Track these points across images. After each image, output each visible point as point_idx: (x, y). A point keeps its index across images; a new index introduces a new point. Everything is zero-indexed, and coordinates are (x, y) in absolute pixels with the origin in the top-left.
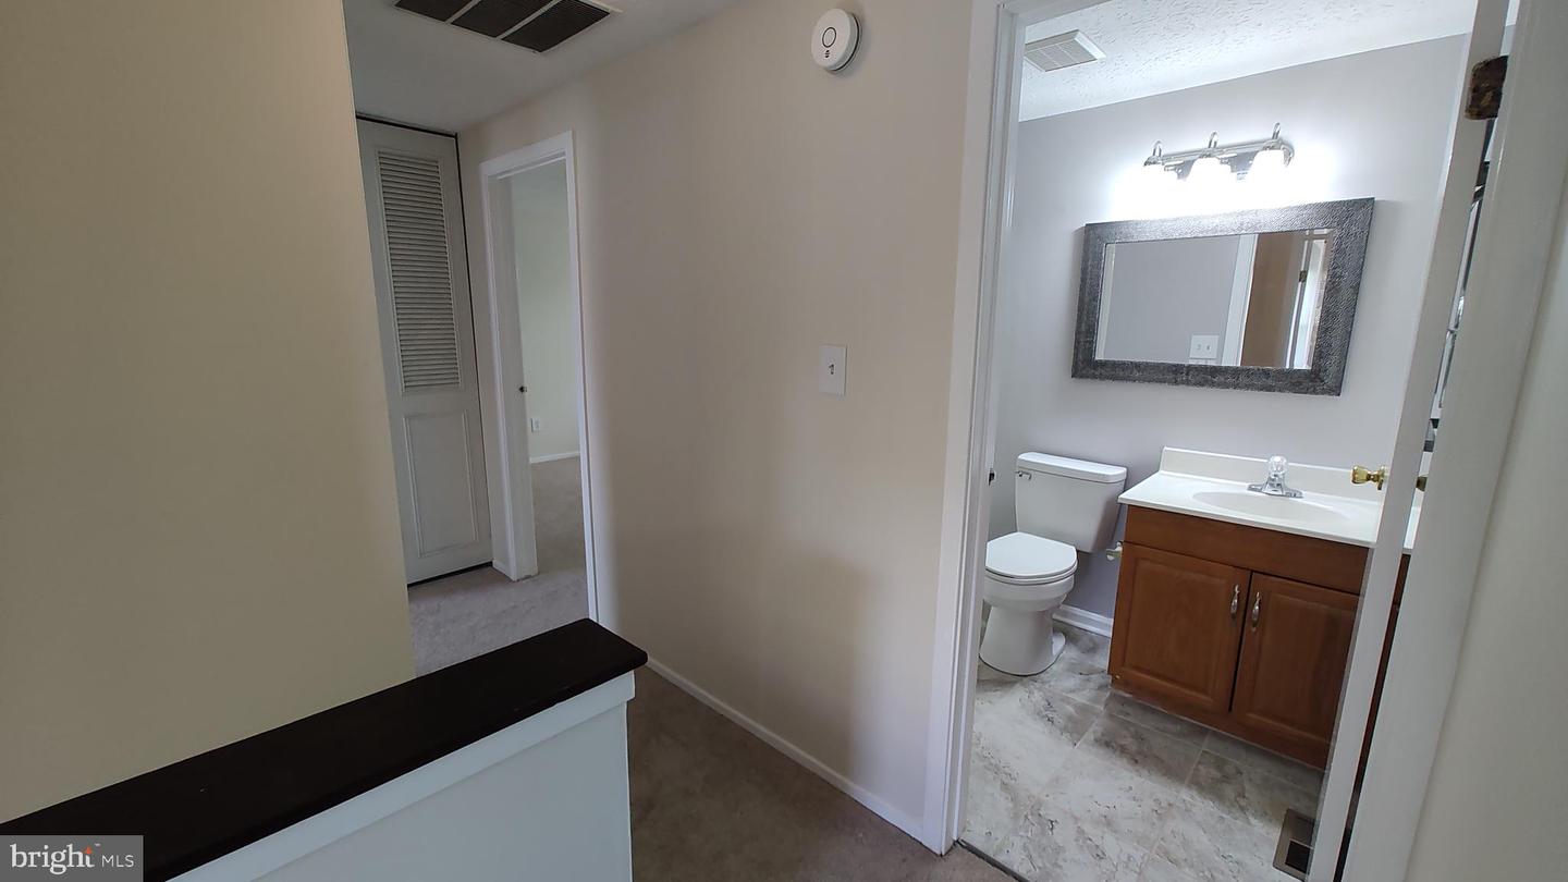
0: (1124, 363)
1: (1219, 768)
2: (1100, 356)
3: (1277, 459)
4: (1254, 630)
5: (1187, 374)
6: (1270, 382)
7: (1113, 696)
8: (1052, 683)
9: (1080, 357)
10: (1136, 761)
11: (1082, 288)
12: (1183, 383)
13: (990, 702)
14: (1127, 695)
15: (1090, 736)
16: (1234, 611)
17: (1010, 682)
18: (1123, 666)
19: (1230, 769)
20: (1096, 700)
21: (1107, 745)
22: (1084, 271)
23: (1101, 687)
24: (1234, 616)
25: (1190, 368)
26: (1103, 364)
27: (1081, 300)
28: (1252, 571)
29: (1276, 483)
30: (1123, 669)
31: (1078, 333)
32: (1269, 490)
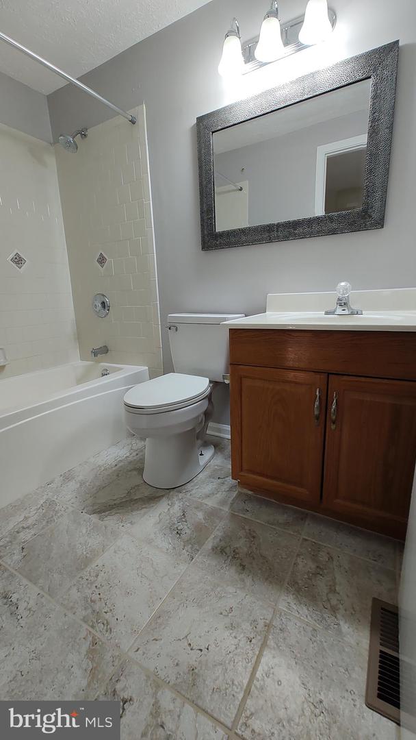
0: (234, 231)
1: (314, 558)
2: (219, 229)
3: (343, 284)
4: (333, 427)
5: (277, 231)
6: (334, 225)
7: (240, 494)
8: (193, 492)
9: (206, 232)
10: (243, 567)
11: (200, 176)
12: (275, 238)
13: (131, 523)
14: (250, 493)
15: (209, 545)
16: (316, 412)
17: (159, 497)
18: (242, 470)
19: (323, 557)
20: (223, 502)
21: (223, 551)
22: (200, 159)
23: (231, 489)
24: (317, 418)
25: (278, 225)
26: (222, 234)
27: (201, 184)
28: (329, 373)
29: (343, 303)
30: (242, 474)
31: (202, 212)
32: (339, 311)
